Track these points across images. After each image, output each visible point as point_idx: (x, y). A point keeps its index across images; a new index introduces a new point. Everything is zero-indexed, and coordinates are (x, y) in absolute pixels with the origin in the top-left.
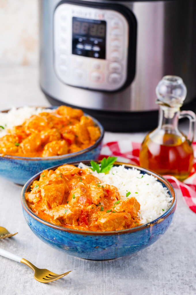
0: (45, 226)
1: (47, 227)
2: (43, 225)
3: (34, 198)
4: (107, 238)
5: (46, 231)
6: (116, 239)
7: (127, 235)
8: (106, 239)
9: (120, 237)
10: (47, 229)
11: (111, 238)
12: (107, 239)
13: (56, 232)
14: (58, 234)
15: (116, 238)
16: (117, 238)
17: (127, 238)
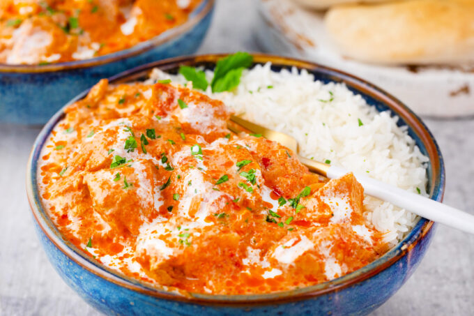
0: (128, 292)
1: (136, 295)
2: (122, 291)
3: (70, 205)
4: (306, 306)
5: (132, 303)
6: (330, 303)
7: (357, 287)
8: (306, 309)
9: (340, 296)
10: (136, 299)
11: (317, 305)
12: (308, 309)
13: (164, 307)
14: (170, 310)
15: (329, 301)
16: (331, 300)
17: (356, 296)
